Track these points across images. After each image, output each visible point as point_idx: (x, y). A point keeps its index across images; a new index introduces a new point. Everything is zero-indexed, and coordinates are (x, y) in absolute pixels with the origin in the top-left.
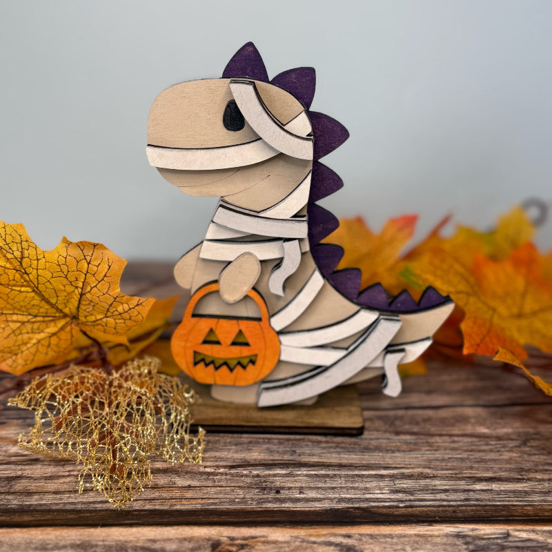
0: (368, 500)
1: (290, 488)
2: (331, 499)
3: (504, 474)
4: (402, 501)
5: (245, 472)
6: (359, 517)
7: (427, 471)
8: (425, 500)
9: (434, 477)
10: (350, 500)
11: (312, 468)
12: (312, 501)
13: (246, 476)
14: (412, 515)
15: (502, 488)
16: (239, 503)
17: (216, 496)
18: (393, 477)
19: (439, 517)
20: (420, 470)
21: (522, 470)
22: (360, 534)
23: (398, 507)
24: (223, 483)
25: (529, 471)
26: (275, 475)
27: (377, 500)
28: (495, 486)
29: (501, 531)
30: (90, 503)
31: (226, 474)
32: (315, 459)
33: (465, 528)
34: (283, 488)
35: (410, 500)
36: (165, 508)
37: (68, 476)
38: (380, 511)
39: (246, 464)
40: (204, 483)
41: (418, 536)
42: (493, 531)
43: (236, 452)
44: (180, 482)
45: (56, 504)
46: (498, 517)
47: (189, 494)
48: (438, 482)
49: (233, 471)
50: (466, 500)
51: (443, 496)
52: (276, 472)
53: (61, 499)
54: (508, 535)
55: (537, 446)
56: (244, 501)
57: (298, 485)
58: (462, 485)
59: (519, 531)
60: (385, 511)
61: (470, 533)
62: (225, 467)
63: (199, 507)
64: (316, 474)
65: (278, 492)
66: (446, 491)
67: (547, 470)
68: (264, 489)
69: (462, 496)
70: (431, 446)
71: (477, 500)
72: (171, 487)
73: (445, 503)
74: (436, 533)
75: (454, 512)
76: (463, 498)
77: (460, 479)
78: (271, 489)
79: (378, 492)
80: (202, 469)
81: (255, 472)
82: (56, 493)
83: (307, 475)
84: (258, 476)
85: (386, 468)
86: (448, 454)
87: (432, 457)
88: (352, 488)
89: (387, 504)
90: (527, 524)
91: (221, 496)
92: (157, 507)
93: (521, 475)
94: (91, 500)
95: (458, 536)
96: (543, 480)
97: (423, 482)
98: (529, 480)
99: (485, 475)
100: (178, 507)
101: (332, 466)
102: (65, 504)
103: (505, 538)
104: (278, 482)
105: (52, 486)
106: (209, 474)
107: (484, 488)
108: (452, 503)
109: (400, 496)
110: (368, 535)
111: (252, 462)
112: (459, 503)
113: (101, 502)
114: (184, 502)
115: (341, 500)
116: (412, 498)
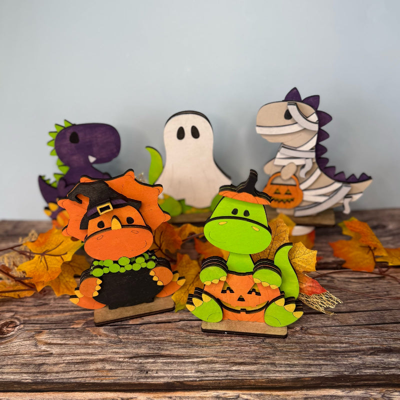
0: (184, 377)
1: (153, 370)
2: (168, 377)
3: (248, 360)
4: (198, 377)
5: (136, 361)
6: (178, 387)
7: (215, 359)
8: (209, 377)
9: (217, 362)
10: (176, 377)
11: (165, 358)
12: (160, 378)
13: (136, 363)
14: (201, 386)
15: (244, 369)
16: (130, 379)
17: (121, 375)
18: (199, 363)
19: (212, 387)
20: (211, 358)
21: (257, 358)
22: (176, 397)
23: (196, 381)
24: (125, 368)
25: (260, 358)
26: (148, 363)
27: (188, 377)
28: (242, 368)
29: (236, 395)
30: (69, 378)
31: (128, 362)
32: (168, 353)
33: (221, 393)
34: (149, 370)
35: (202, 377)
36: (99, 381)
37: (63, 363)
38: (188, 383)
39: (137, 356)
40: (117, 368)
41: (200, 397)
42: (233, 394)
43: (134, 349)
44: (108, 367)
45: (56, 379)
46: (238, 386)
47: (110, 374)
48: (217, 366)
49: (131, 360)
50: (227, 376)
51: (216, 374)
52: (149, 361)
53: (58, 376)
54: (238, 397)
55: (269, 343)
56: (132, 378)
57: (157, 368)
58: (228, 367)
59: (244, 394)
60: (190, 383)
61: (223, 396)
62: (128, 358)
63: (112, 381)
64: (165, 362)
65: (147, 373)
66: (220, 371)
67: (268, 357)
68: (141, 371)
69: (225, 374)
70: (221, 343)
71: (232, 376)
72: (103, 369)
73: (217, 378)
74: (208, 396)
75: (219, 383)
76: (225, 375)
77: (227, 364)
78: (145, 371)
79: (190, 372)
80: (118, 359)
81: (140, 361)
82: (57, 373)
83: (161, 362)
84: (141, 363)
85: (197, 357)
86: (227, 348)
87: (219, 350)
88: (179, 370)
89: (191, 379)
90: (248, 391)
91: (123, 375)
92: (96, 381)
93: (256, 361)
94: (70, 377)
95: (217, 397)
96: (264, 364)
97: (211, 366)
98: (258, 363)
99: (239, 361)
100: (104, 381)
101: (174, 356)
102: (59, 379)
103: (236, 398)
104: (148, 367)
105: (56, 369)
106: (120, 362)
107: (237, 369)
108: (220, 378)
109: (199, 374)
110: (179, 397)
111: (140, 355)
112: (223, 378)
113: (74, 378)
114: (107, 378)
115: (173, 377)
116: (203, 375)
